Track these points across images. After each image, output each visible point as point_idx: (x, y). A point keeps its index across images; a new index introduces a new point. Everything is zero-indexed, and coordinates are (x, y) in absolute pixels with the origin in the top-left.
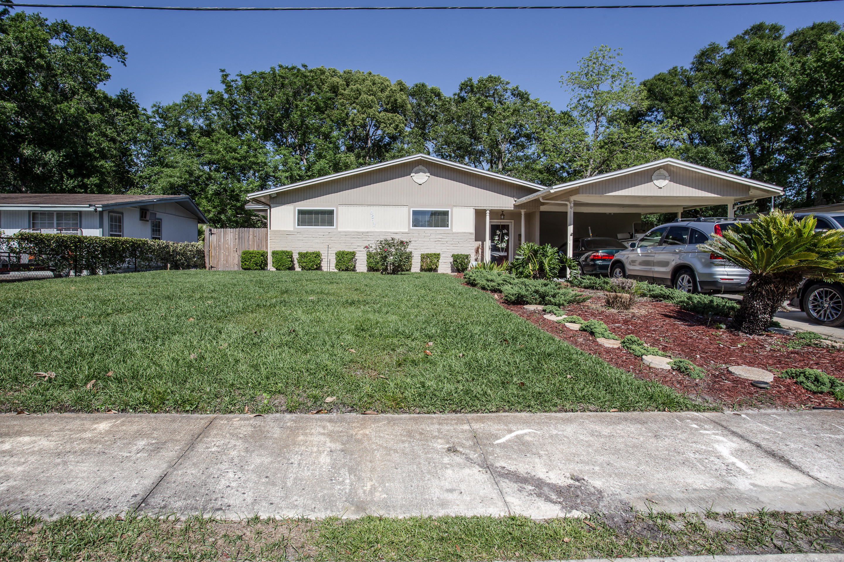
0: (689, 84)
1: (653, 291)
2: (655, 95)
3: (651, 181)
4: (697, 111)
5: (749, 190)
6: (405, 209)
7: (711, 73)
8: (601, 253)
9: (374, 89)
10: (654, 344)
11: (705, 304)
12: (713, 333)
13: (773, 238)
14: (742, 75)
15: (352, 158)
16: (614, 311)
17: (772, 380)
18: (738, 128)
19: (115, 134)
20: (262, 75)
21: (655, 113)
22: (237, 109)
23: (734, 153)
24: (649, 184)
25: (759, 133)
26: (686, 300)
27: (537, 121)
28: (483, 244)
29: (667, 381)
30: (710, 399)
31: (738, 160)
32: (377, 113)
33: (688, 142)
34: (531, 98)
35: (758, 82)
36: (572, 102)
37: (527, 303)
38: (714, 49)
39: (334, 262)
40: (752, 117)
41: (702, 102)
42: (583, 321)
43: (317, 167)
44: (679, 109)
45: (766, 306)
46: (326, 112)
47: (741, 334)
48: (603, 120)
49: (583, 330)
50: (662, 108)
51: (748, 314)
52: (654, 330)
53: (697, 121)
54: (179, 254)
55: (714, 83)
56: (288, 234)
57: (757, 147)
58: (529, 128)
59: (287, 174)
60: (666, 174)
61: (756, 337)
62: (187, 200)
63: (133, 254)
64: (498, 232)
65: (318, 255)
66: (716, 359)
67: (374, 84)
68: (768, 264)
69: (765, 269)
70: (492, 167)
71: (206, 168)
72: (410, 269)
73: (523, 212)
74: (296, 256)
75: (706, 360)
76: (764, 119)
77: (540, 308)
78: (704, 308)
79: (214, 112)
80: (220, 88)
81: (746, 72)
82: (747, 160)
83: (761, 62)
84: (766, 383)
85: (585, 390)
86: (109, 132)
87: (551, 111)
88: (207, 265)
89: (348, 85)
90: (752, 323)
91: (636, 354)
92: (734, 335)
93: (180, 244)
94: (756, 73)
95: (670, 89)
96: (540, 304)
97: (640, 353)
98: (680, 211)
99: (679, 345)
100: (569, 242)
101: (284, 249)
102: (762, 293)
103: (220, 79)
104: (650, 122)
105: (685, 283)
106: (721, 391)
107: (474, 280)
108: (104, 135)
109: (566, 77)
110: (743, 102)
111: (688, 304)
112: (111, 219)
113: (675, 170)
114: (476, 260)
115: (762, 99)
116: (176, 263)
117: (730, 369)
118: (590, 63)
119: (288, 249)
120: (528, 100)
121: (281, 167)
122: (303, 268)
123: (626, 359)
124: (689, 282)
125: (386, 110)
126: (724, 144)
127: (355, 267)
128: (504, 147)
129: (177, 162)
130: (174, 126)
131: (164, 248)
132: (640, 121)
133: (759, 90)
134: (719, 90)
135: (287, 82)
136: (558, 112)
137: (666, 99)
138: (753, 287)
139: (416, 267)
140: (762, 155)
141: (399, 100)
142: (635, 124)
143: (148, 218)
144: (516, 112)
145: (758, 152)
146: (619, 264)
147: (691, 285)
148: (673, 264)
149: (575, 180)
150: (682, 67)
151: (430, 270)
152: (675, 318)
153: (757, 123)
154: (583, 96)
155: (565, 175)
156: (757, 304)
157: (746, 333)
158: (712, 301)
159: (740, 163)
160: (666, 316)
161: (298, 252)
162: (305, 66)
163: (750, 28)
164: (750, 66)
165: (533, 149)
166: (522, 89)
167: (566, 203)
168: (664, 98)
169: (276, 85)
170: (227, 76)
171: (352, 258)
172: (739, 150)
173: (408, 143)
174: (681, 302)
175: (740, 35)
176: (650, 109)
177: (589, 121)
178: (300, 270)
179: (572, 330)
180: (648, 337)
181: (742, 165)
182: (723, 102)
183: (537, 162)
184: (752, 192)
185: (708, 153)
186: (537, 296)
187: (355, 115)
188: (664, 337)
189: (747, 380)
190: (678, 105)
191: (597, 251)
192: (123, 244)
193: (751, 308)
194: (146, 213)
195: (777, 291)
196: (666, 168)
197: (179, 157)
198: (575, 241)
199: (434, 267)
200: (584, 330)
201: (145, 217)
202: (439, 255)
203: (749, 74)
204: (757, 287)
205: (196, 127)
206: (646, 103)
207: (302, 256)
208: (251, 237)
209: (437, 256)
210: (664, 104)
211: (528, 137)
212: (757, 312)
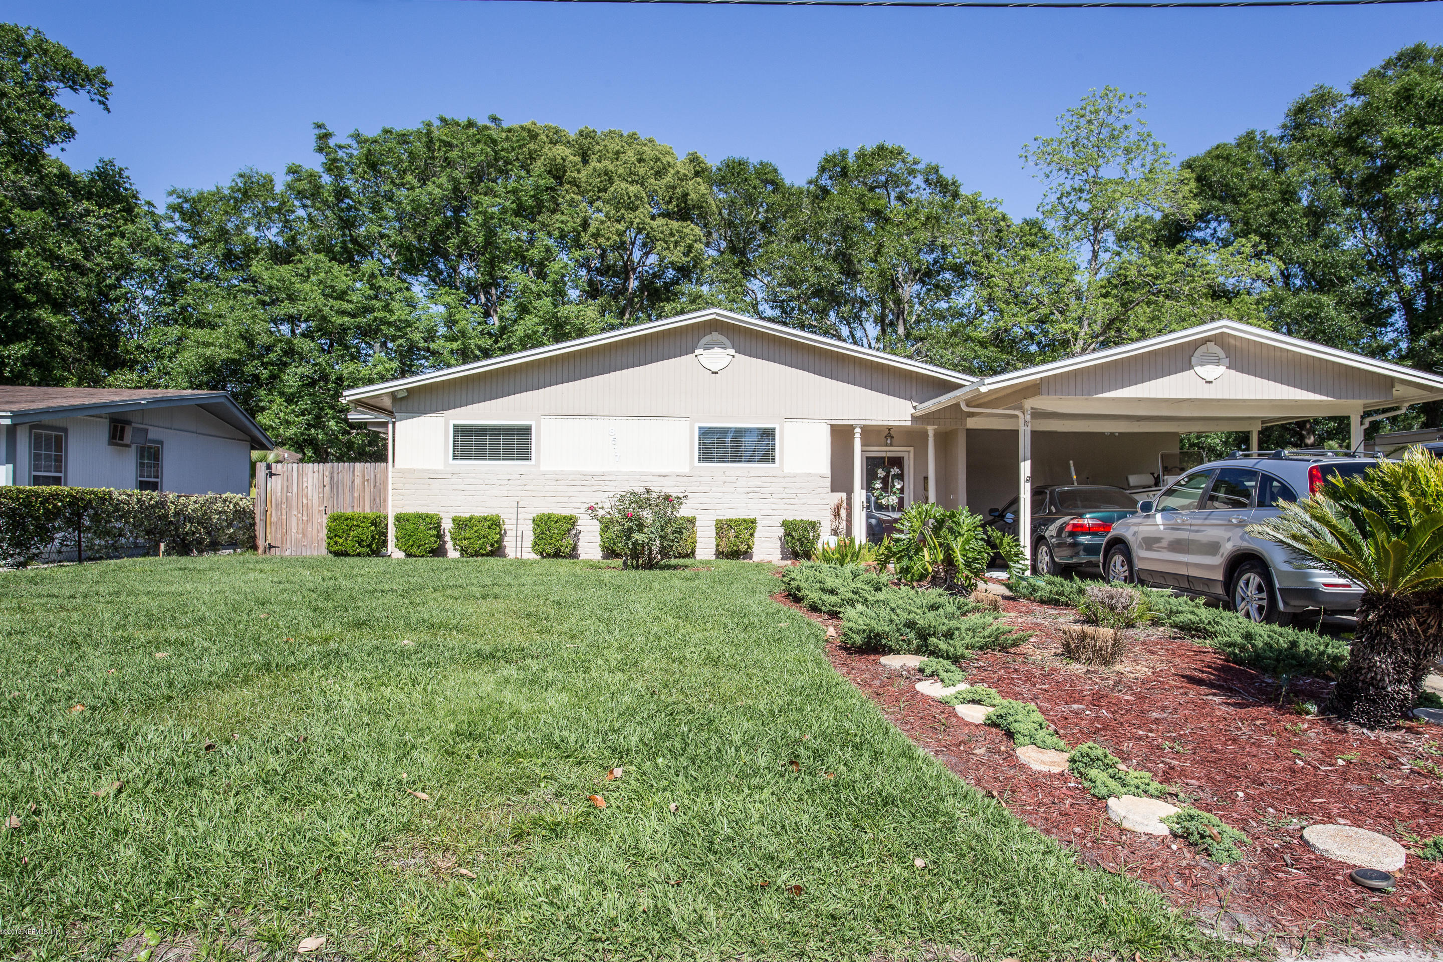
0: (1279, 165)
1: (1178, 612)
2: (1210, 186)
3: (1190, 367)
4: (1296, 220)
5: (1393, 386)
6: (684, 424)
7: (1321, 143)
8: (1088, 520)
9: (642, 171)
10: (1147, 759)
11: (1280, 651)
12: (1288, 726)
13: (1412, 513)
14: (1385, 148)
15: (591, 311)
16: (1078, 668)
17: (1401, 864)
18: (1379, 254)
19: (79, 256)
20: (403, 139)
21: (1213, 224)
22: (349, 208)
23: (1371, 306)
24: (1186, 373)
25: (1420, 264)
26: (1239, 640)
27: (974, 238)
28: (849, 499)
29: (1154, 871)
30: (1247, 922)
31: (1379, 319)
32: (648, 220)
33: (1280, 283)
34: (963, 191)
35: (1414, 161)
36: (1047, 201)
37: (891, 651)
38: (1323, 99)
39: (529, 538)
40: (1406, 231)
41: (1305, 202)
42: (998, 700)
43: (520, 330)
44: (1261, 218)
45: (1400, 666)
46: (539, 218)
47: (1350, 727)
48: (1109, 237)
49: (992, 724)
50: (1227, 214)
51: (1363, 681)
52: (1157, 721)
53: (1297, 241)
54: (190, 519)
55: (1329, 165)
56: (434, 477)
57: (1419, 292)
58: (958, 254)
59: (455, 346)
60: (1221, 353)
61: (1383, 736)
62: (223, 400)
63: (74, 523)
64: (881, 473)
65: (495, 523)
66: (1280, 800)
67: (640, 160)
68: (1399, 573)
69: (1395, 582)
70: (883, 331)
71: (285, 329)
72: (693, 552)
73: (931, 430)
74: (447, 525)
75: (1257, 804)
76: (1429, 237)
77: (914, 661)
78: (1277, 660)
79: (301, 213)
80: (314, 163)
81: (1390, 142)
82: (1398, 320)
83: (1422, 122)
84: (1385, 876)
85: (947, 906)
86: (65, 250)
87: (1004, 218)
88: (261, 543)
89: (585, 161)
90: (1374, 701)
91: (1095, 791)
92: (1335, 730)
93: (193, 499)
94: (1410, 144)
95: (1240, 176)
96: (918, 652)
97: (1104, 792)
98: (1255, 430)
99: (1204, 761)
100: (1022, 495)
101: (423, 510)
102: (1389, 638)
103: (313, 143)
104: (1203, 242)
105: (1252, 590)
106: (1277, 898)
107: (798, 589)
108: (52, 258)
109: (1033, 146)
110: (1387, 203)
111: (1243, 648)
112: (37, 442)
113: (1238, 344)
114: (835, 532)
115: (1425, 197)
116: (183, 540)
117: (1306, 833)
118: (1083, 121)
119: (431, 510)
120: (956, 195)
121: (442, 330)
122: (464, 551)
123: (1072, 806)
124: (1260, 589)
125: (667, 215)
126: (1350, 287)
127: (575, 548)
128: (910, 290)
129: (220, 316)
130: (216, 241)
131: (153, 507)
132: (1185, 239)
133: (1419, 179)
134: (1339, 178)
135: (454, 154)
136: (1016, 220)
137: (1234, 196)
138: (1370, 623)
139: (705, 549)
140: (1428, 308)
141: (693, 196)
142: (1173, 246)
143: (127, 439)
144: (932, 221)
145: (1420, 304)
146: (1119, 545)
147: (1264, 595)
148: (1228, 548)
149: (1054, 360)
150: (1264, 132)
151: (735, 554)
152: (1210, 685)
153: (1414, 244)
154: (1069, 189)
155: (1033, 348)
156: (1383, 663)
157: (1362, 726)
158: (1294, 644)
159: (1385, 325)
160: (1192, 680)
161: (453, 515)
162: (494, 119)
163: (1394, 56)
164: (1398, 130)
165: (968, 295)
166: (947, 174)
167: (1016, 412)
168: (1229, 195)
169: (433, 158)
170: (327, 136)
171: (569, 530)
172: (1383, 298)
173: (712, 283)
174: (1230, 645)
175: (1378, 68)
176: (1201, 217)
177: (1078, 239)
178: (457, 555)
179: (968, 724)
180: (1140, 738)
181: (1389, 329)
182: (1347, 202)
183: (977, 322)
184: (1399, 391)
185: (1321, 305)
186: (912, 635)
187: (602, 222)
188: (1174, 740)
189: (1343, 865)
190: (1258, 208)
191: (1081, 516)
192: (46, 500)
193: (1370, 669)
194: (123, 430)
195: (1424, 632)
196: (1220, 340)
197: (223, 306)
198: (1037, 493)
199: (743, 547)
200: (995, 725)
201: (122, 438)
202: (753, 522)
203: (1396, 146)
204: (1378, 623)
205: (263, 244)
206: (1195, 206)
207: (461, 524)
208: (357, 481)
209: (751, 524)
210: (1229, 207)
211: (959, 271)
212: (1382, 680)
